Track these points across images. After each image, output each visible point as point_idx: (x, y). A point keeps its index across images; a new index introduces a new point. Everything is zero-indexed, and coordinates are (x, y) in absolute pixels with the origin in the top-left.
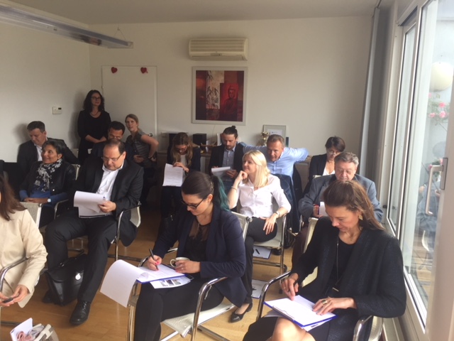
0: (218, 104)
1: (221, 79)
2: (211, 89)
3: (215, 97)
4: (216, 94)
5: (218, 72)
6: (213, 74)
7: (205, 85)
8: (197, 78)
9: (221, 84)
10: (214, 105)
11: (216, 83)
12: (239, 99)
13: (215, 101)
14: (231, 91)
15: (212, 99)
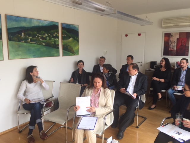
0: (175, 48)
1: (178, 36)
2: (172, 41)
3: (174, 45)
4: (174, 43)
5: (176, 34)
6: (173, 34)
7: (169, 40)
8: (165, 36)
9: (177, 39)
10: (173, 49)
11: (174, 38)
12: (187, 45)
13: (174, 46)
14: (183, 42)
15: (172, 46)
